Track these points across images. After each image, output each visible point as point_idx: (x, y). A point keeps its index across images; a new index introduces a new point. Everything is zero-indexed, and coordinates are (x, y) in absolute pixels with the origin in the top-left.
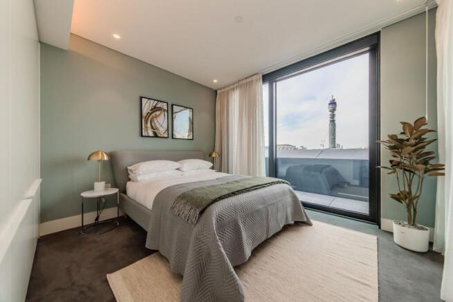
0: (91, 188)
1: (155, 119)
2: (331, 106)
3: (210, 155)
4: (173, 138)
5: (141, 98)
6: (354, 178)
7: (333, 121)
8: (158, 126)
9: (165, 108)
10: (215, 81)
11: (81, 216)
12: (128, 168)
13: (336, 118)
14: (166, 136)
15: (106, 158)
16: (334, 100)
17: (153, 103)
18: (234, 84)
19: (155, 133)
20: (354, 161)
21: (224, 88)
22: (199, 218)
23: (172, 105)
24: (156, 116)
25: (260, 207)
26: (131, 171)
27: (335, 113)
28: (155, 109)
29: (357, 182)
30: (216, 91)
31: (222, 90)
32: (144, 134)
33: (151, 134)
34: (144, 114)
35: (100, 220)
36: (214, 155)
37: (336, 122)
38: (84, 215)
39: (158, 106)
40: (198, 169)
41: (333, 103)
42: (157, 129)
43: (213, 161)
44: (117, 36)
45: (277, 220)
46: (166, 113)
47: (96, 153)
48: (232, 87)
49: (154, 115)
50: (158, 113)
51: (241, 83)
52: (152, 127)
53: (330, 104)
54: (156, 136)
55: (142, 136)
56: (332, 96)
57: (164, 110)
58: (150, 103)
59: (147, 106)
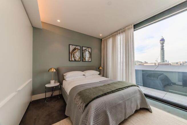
0: (49, 83)
1: (75, 54)
2: (161, 41)
3: (99, 68)
4: (82, 61)
5: (69, 45)
6: (179, 81)
7: (162, 49)
8: (76, 56)
9: (79, 48)
10: (101, 35)
11: (45, 93)
12: (64, 74)
13: (164, 47)
14: (80, 60)
15: (55, 71)
16: (163, 38)
17: (74, 47)
18: (109, 36)
19: (75, 59)
20: (179, 72)
21: (105, 37)
22: (85, 109)
23: (82, 47)
24: (76, 52)
25: (121, 102)
26: (65, 75)
27: (164, 45)
28: (75, 49)
29: (181, 83)
30: (101, 39)
31: (104, 39)
32: (70, 60)
33: (73, 60)
34: (71, 52)
35: (53, 95)
36: (100, 68)
37: (164, 49)
38: (46, 93)
39: (76, 48)
40: (93, 75)
41: (163, 40)
42: (76, 57)
43: (100, 71)
44: (59, 21)
45: (131, 107)
46: (79, 51)
47: (51, 69)
48: (108, 37)
49: (74, 52)
50: (76, 51)
51: (113, 34)
52: (74, 57)
53: (161, 40)
54: (75, 61)
55: (70, 61)
56: (162, 37)
57: (79, 49)
58: (73, 47)
59: (72, 48)
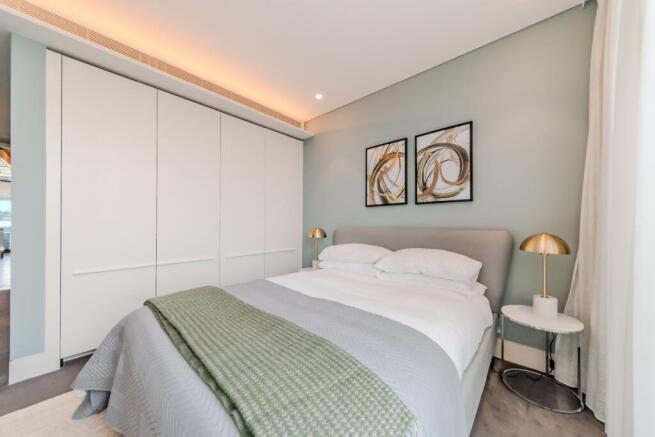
1: (385, 178)
4: (417, 203)
5: (367, 150)
8: (389, 185)
9: (402, 149)
14: (402, 200)
17: (382, 151)
19: (384, 199)
23: (416, 138)
24: (387, 169)
28: (384, 159)
32: (369, 204)
33: (378, 201)
34: (370, 172)
39: (390, 151)
42: (388, 191)
46: (403, 159)
49: (382, 169)
50: (389, 163)
52: (380, 191)
54: (386, 203)
55: (367, 206)
57: (400, 155)
58: (378, 152)
59: (375, 156)
